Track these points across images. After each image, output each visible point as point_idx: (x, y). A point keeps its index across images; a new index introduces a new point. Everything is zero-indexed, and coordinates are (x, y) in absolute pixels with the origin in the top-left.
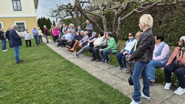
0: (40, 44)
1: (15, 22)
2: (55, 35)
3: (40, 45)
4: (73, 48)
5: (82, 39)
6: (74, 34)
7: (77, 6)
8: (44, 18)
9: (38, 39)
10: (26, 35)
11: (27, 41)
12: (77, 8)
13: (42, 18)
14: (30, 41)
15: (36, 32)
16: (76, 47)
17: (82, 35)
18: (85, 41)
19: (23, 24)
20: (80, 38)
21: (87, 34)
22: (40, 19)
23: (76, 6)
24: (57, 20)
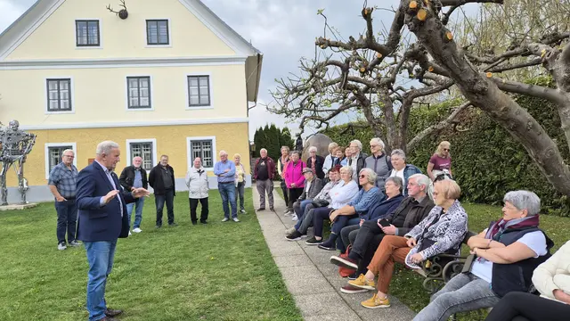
0: (236, 216)
1: (188, 140)
2: (293, 184)
3: (236, 220)
4: (369, 273)
5: (418, 220)
6: (372, 190)
7: (421, 15)
8: (273, 127)
9: (232, 196)
10: (193, 181)
11: (193, 202)
12: (418, 27)
13: (267, 127)
14: (204, 201)
15: (229, 172)
16: (383, 267)
17: (419, 199)
18: (445, 241)
19: (208, 143)
20: (411, 215)
21: (454, 197)
22: (261, 129)
23: (414, 12)
24: (302, 127)
